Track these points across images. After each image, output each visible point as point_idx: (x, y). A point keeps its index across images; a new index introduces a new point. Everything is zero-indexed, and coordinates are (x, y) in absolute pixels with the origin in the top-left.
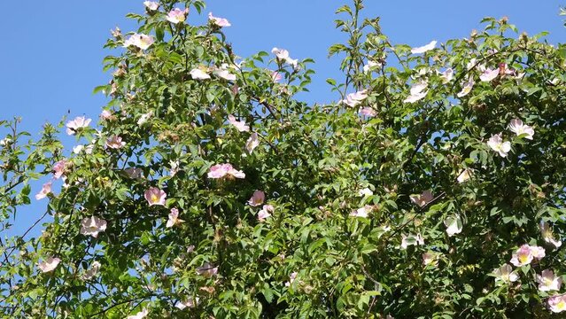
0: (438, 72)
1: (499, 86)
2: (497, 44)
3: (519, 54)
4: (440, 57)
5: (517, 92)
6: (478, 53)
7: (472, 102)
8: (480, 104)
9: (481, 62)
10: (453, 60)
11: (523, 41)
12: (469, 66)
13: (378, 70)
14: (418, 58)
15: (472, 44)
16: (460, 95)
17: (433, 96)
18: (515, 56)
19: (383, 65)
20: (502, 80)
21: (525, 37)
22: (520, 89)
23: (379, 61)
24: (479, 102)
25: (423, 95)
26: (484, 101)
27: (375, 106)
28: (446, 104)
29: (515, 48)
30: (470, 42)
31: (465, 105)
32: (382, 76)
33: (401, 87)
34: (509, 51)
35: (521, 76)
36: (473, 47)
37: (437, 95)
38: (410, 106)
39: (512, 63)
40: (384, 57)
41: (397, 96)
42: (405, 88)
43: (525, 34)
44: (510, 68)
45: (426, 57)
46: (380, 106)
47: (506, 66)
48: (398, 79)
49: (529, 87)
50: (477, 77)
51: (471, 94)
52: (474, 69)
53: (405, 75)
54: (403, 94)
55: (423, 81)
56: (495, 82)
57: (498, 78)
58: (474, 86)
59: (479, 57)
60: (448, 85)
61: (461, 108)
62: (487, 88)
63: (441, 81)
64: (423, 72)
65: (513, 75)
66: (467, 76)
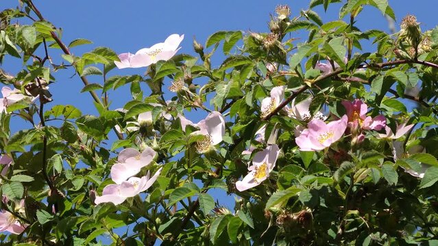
0: (185, 122)
1: (345, 164)
2: (340, 49)
3: (398, 74)
4: (189, 81)
5: (394, 179)
6: (289, 72)
7: (275, 205)
8: (295, 210)
9: (299, 96)
10: (223, 89)
11: (408, 41)
12: (267, 105)
13: (28, 113)
14: (132, 79)
15: (275, 48)
16: (243, 184)
17: (172, 185)
18: (389, 82)
19: (43, 101)
20: (355, 148)
21: (413, 32)
22: (400, 171)
23: (34, 90)
24: (293, 203)
25: (146, 183)
26: (308, 204)
27: (20, 208)
28: (207, 208)
29: (388, 58)
30: (268, 44)
31: (257, 212)
32: (38, 127)
33: (89, 158)
34: (373, 66)
35: (402, 132)
36: (278, 56)
37: (183, 183)
38: (111, 211)
39: (379, 99)
40: (46, 78)
41: (79, 183)
42: (98, 159)
43: (415, 21)
44: (375, 113)
45: (155, 77)
46: (32, 207)
47: (364, 109)
48: (81, 134)
49: (426, 166)
50: (286, 136)
51: (271, 183)
52: (279, 112)
53: (100, 127)
54: (92, 176)
55: (144, 145)
56: (338, 154)
57: (344, 144)
58: (281, 163)
59: (293, 82)
60: (212, 156)
61: (247, 220)
62: (313, 168)
63: (194, 145)
64: (146, 117)
65: (383, 131)
66: (261, 132)
